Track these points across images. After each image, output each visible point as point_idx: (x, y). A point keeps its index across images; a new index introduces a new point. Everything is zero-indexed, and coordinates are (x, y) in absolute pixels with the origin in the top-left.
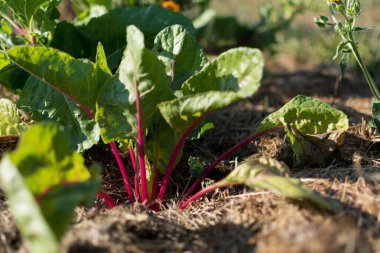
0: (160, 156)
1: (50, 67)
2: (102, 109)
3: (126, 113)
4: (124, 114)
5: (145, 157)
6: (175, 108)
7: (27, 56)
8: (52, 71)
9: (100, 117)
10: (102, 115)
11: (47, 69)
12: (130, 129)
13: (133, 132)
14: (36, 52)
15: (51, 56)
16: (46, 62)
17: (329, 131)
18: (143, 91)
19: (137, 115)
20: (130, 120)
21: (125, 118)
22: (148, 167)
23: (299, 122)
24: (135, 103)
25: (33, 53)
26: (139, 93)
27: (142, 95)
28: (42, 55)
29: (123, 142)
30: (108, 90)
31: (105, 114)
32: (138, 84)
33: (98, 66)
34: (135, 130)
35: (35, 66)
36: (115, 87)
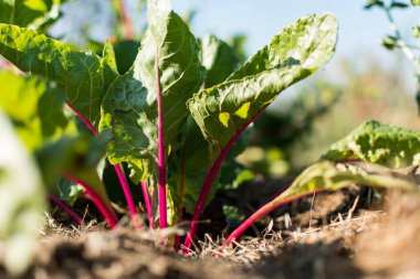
0: (186, 190)
1: (40, 56)
2: (108, 115)
3: (142, 119)
4: (140, 121)
5: (167, 186)
6: (212, 99)
7: (10, 39)
8: (42, 62)
9: (105, 126)
10: (108, 124)
11: (36, 58)
12: (146, 144)
13: (150, 147)
14: (22, 35)
15: (42, 43)
16: (36, 50)
17: (415, 163)
18: (167, 83)
19: (158, 121)
20: (147, 131)
21: (140, 128)
22: (170, 203)
23: (374, 153)
24: (155, 102)
25: (18, 35)
26: (161, 88)
27: (165, 89)
28: (30, 40)
29: (135, 167)
30: (117, 91)
31: (112, 123)
32: (160, 74)
33: (105, 63)
34: (154, 144)
35: (20, 53)
36: (127, 87)
